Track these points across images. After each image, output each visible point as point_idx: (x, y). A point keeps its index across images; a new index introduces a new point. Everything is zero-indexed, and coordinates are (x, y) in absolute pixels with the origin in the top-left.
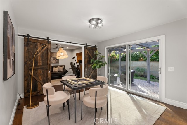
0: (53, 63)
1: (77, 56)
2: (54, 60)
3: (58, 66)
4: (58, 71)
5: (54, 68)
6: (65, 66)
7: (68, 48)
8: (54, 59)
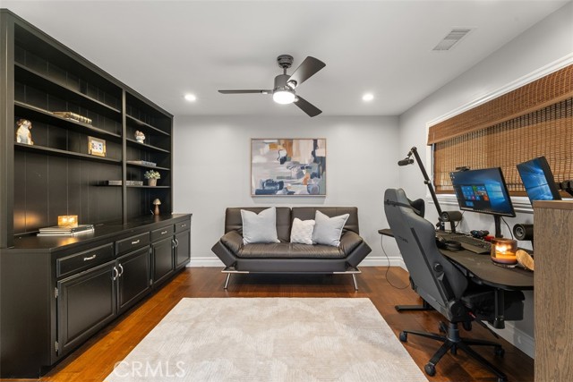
0: (297, 193)
1: (436, 147)
2: (301, 180)
3: (318, 213)
4: (317, 244)
5: (297, 221)
6: (354, 213)
7: (368, 97)
8: (300, 175)
